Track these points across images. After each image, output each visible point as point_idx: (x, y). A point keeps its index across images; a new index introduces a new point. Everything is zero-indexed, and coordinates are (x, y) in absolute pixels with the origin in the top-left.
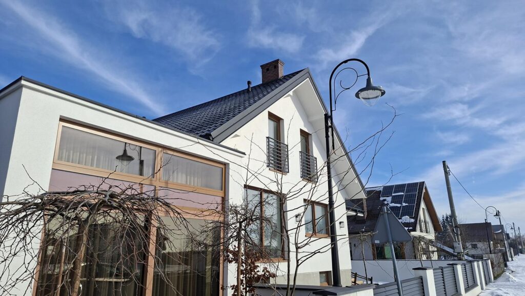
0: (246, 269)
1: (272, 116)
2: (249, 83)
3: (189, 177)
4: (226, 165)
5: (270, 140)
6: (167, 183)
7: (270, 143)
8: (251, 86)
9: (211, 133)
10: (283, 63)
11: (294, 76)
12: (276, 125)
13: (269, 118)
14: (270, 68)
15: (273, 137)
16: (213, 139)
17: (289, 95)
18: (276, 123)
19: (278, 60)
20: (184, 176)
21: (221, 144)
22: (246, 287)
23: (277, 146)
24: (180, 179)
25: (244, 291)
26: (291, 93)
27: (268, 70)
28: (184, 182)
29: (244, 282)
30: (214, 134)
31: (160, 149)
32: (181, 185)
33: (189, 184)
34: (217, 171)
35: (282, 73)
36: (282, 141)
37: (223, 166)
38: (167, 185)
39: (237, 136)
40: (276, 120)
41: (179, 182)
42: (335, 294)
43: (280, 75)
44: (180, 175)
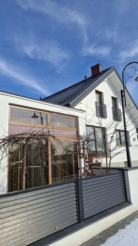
0: (88, 161)
1: (97, 92)
2: (85, 77)
3: (61, 123)
4: (77, 117)
5: (97, 103)
6: (53, 127)
7: (97, 105)
8: (87, 78)
10: (101, 65)
11: (107, 71)
12: (99, 96)
14: (95, 68)
16: (70, 106)
17: (105, 81)
19: (99, 64)
21: (74, 108)
22: (89, 168)
23: (101, 106)
25: (88, 170)
26: (106, 80)
27: (94, 69)
29: (88, 166)
30: (71, 104)
31: (49, 113)
32: (59, 127)
33: (62, 126)
34: (73, 119)
35: (101, 69)
36: (103, 104)
39: (81, 103)
40: (99, 93)
41: (58, 126)
42: (127, 170)
43: (100, 71)
44: (58, 123)
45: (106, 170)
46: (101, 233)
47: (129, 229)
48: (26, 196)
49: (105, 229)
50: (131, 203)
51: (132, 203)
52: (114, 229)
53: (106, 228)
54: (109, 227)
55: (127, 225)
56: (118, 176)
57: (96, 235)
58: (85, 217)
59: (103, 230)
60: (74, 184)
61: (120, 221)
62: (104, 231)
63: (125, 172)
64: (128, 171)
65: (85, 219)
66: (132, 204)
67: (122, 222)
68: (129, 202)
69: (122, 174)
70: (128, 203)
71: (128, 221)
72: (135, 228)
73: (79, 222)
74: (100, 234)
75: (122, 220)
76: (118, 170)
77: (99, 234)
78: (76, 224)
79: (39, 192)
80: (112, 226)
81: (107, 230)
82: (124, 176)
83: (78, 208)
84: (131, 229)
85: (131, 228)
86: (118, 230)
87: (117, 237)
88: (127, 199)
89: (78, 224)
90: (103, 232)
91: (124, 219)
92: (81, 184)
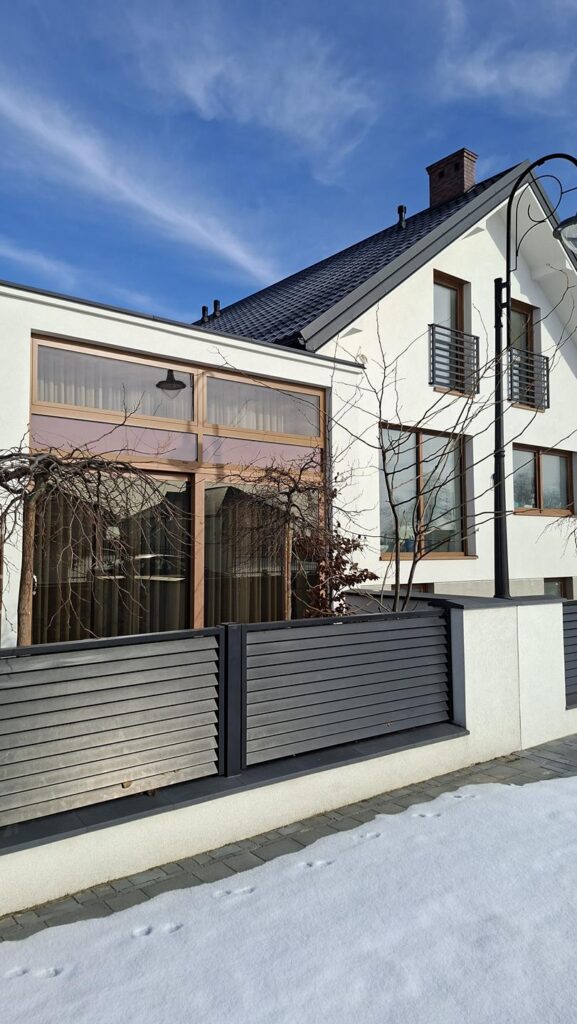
1: (441, 278)
2: (401, 210)
3: (261, 416)
4: (326, 391)
5: (437, 329)
6: (216, 428)
7: (437, 337)
8: (406, 216)
9: (301, 332)
10: (475, 156)
11: (493, 183)
12: (454, 297)
13: (435, 283)
14: (446, 171)
15: (447, 324)
16: (305, 342)
17: (479, 228)
18: (454, 292)
19: (463, 151)
20: (253, 415)
21: (318, 352)
23: (457, 342)
24: (245, 420)
26: (482, 224)
27: (441, 175)
28: (253, 426)
30: (306, 332)
31: (201, 371)
32: (249, 432)
33: (260, 429)
34: (311, 401)
35: (473, 174)
36: (465, 332)
37: (320, 394)
38: (217, 432)
39: (355, 331)
40: (455, 287)
41: (243, 426)
42: (461, 607)
43: (468, 185)
44: (244, 413)
45: (391, 603)
46: (310, 819)
47: (415, 815)
49: (329, 808)
50: (465, 728)
51: (468, 728)
52: (364, 810)
53: (336, 805)
54: (350, 803)
55: (417, 803)
56: (426, 626)
57: (288, 823)
58: (251, 760)
59: (322, 811)
60: (212, 643)
61: (404, 788)
62: (324, 814)
63: (454, 612)
64: (465, 612)
65: (249, 767)
66: (468, 733)
67: (406, 792)
68: (459, 726)
69: (442, 622)
70: (453, 726)
71: (431, 792)
72: (439, 815)
73: (223, 772)
74: (302, 823)
75: (413, 784)
76: (429, 605)
77: (300, 822)
78: (211, 780)
79: (62, 660)
80: (363, 801)
81: (336, 811)
82: (448, 627)
83: (223, 726)
84: (423, 816)
85: (423, 814)
86: (378, 816)
87: (354, 837)
88: (450, 712)
89: (218, 778)
90: (319, 815)
91: (424, 782)
92: (243, 645)
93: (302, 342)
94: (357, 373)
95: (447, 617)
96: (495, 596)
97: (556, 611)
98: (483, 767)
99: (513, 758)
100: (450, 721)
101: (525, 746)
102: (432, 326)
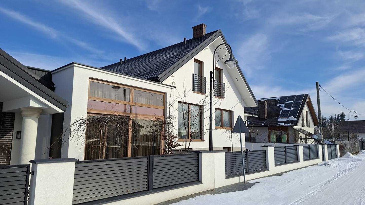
0: (168, 142)
1: (196, 60)
2: (185, 39)
3: (147, 100)
4: (165, 94)
5: (195, 75)
6: (136, 104)
7: (195, 77)
9: (158, 76)
11: (211, 35)
12: (199, 66)
13: (194, 62)
14: (198, 29)
15: (197, 74)
16: (159, 79)
17: (206, 49)
18: (199, 64)
19: (202, 24)
20: (145, 99)
21: (162, 83)
23: (200, 79)
24: (143, 101)
26: (208, 47)
27: (196, 30)
28: (145, 103)
30: (160, 77)
31: (132, 88)
32: (144, 104)
33: (147, 104)
34: (161, 97)
35: (205, 31)
36: (202, 76)
37: (164, 94)
38: (136, 105)
39: (173, 76)
41: (142, 103)
43: (204, 34)
44: (142, 99)
46: (167, 201)
48: (106, 164)
49: (171, 199)
51: (202, 182)
52: (179, 200)
54: (175, 198)
55: (191, 198)
56: (193, 157)
58: (154, 187)
60: (146, 159)
61: (187, 196)
63: (200, 154)
64: (202, 154)
65: (154, 189)
68: (200, 181)
71: (194, 196)
73: (148, 190)
75: (189, 195)
76: (194, 152)
78: (145, 191)
80: (178, 198)
82: (198, 158)
83: (148, 179)
85: (192, 200)
86: (182, 200)
87: (178, 203)
88: (198, 179)
90: (169, 201)
92: (153, 160)
93: (158, 79)
94: (174, 89)
95: (198, 155)
96: (210, 150)
97: (224, 154)
98: (205, 192)
99: (213, 190)
100: (198, 180)
101: (215, 188)
102: (193, 74)
